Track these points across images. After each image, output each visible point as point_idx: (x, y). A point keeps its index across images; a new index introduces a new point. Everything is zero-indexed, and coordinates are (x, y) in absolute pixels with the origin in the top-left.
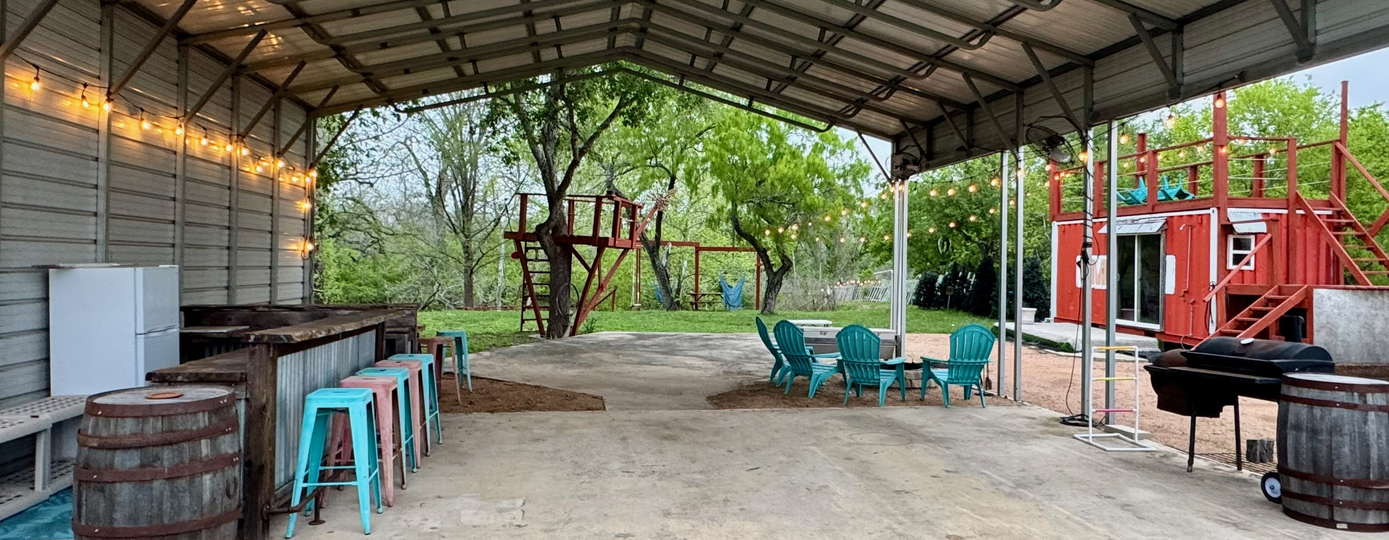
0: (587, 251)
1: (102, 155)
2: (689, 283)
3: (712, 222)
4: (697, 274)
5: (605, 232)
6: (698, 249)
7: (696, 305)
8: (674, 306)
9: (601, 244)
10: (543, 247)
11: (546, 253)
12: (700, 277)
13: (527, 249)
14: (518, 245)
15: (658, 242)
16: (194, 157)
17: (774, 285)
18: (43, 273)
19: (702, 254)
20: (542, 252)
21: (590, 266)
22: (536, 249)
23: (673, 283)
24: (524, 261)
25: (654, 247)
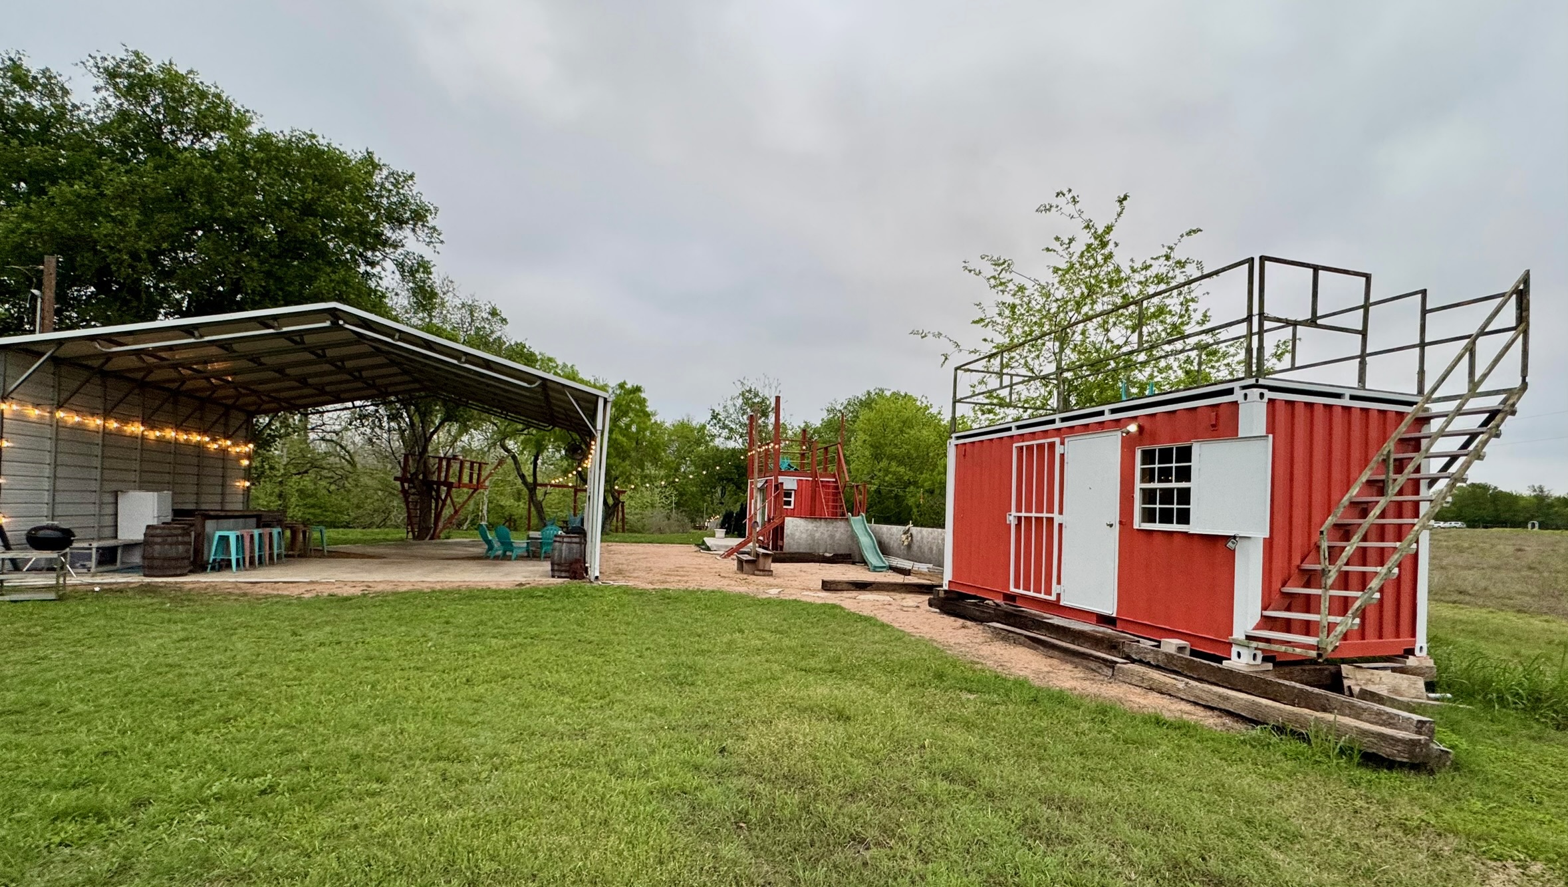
1: (139, 447)
5: (452, 479)
9: (449, 485)
10: (414, 487)
11: (417, 490)
13: (409, 488)
14: (403, 485)
16: (180, 444)
18: (115, 494)
20: (415, 490)
21: (443, 498)
24: (407, 495)
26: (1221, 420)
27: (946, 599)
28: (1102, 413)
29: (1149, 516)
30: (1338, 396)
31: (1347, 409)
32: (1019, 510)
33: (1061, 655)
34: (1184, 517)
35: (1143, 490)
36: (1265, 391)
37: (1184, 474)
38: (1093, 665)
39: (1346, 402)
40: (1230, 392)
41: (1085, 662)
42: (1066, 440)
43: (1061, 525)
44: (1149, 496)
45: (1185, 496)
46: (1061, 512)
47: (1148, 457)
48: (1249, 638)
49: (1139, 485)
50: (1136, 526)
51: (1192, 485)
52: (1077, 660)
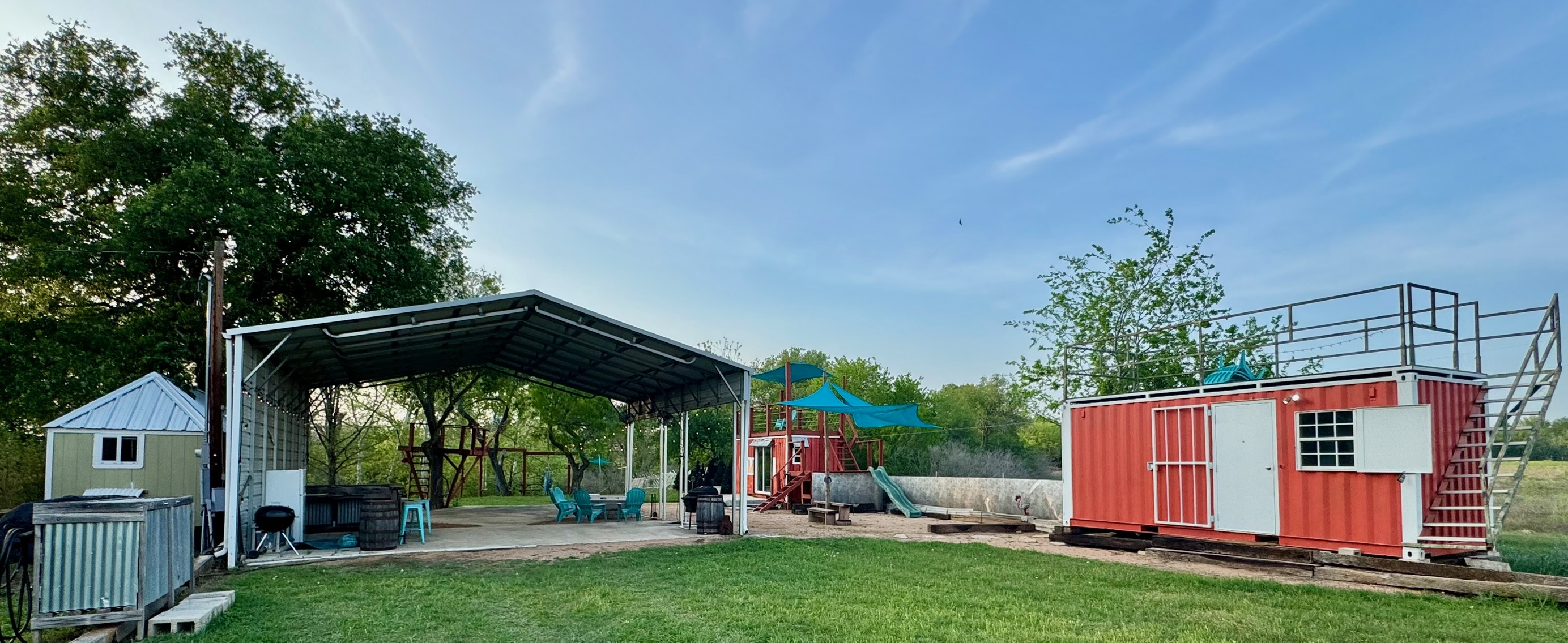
0: (457, 459)
2: (518, 477)
3: (536, 437)
4: (524, 471)
5: (467, 447)
6: (526, 453)
7: (524, 492)
8: (508, 493)
9: (464, 454)
10: (426, 455)
11: (428, 459)
12: (527, 473)
13: (413, 456)
14: (408, 455)
15: (497, 449)
17: (578, 478)
19: (529, 458)
20: (425, 459)
21: (458, 466)
22: (422, 456)
23: (507, 478)
24: (412, 464)
25: (493, 453)
26: (1378, 393)
27: (1072, 534)
28: (1254, 386)
29: (1308, 461)
30: (1445, 375)
31: (1451, 384)
32: (1159, 459)
33: (1250, 566)
34: (1348, 461)
35: (1301, 442)
36: (1416, 374)
37: (1348, 431)
38: (1288, 570)
39: (1450, 379)
40: (1389, 374)
41: (1278, 569)
42: (1213, 406)
43: (1211, 470)
44: (1307, 447)
45: (1347, 446)
46: (1211, 460)
47: (1306, 418)
48: (1419, 541)
49: (1299, 440)
50: (1299, 469)
51: (1356, 438)
52: (1268, 568)
